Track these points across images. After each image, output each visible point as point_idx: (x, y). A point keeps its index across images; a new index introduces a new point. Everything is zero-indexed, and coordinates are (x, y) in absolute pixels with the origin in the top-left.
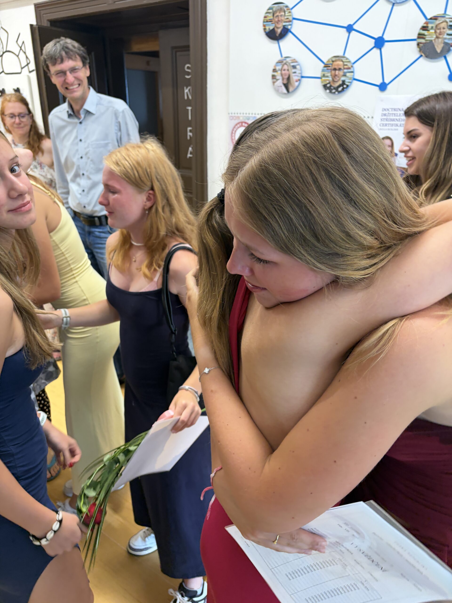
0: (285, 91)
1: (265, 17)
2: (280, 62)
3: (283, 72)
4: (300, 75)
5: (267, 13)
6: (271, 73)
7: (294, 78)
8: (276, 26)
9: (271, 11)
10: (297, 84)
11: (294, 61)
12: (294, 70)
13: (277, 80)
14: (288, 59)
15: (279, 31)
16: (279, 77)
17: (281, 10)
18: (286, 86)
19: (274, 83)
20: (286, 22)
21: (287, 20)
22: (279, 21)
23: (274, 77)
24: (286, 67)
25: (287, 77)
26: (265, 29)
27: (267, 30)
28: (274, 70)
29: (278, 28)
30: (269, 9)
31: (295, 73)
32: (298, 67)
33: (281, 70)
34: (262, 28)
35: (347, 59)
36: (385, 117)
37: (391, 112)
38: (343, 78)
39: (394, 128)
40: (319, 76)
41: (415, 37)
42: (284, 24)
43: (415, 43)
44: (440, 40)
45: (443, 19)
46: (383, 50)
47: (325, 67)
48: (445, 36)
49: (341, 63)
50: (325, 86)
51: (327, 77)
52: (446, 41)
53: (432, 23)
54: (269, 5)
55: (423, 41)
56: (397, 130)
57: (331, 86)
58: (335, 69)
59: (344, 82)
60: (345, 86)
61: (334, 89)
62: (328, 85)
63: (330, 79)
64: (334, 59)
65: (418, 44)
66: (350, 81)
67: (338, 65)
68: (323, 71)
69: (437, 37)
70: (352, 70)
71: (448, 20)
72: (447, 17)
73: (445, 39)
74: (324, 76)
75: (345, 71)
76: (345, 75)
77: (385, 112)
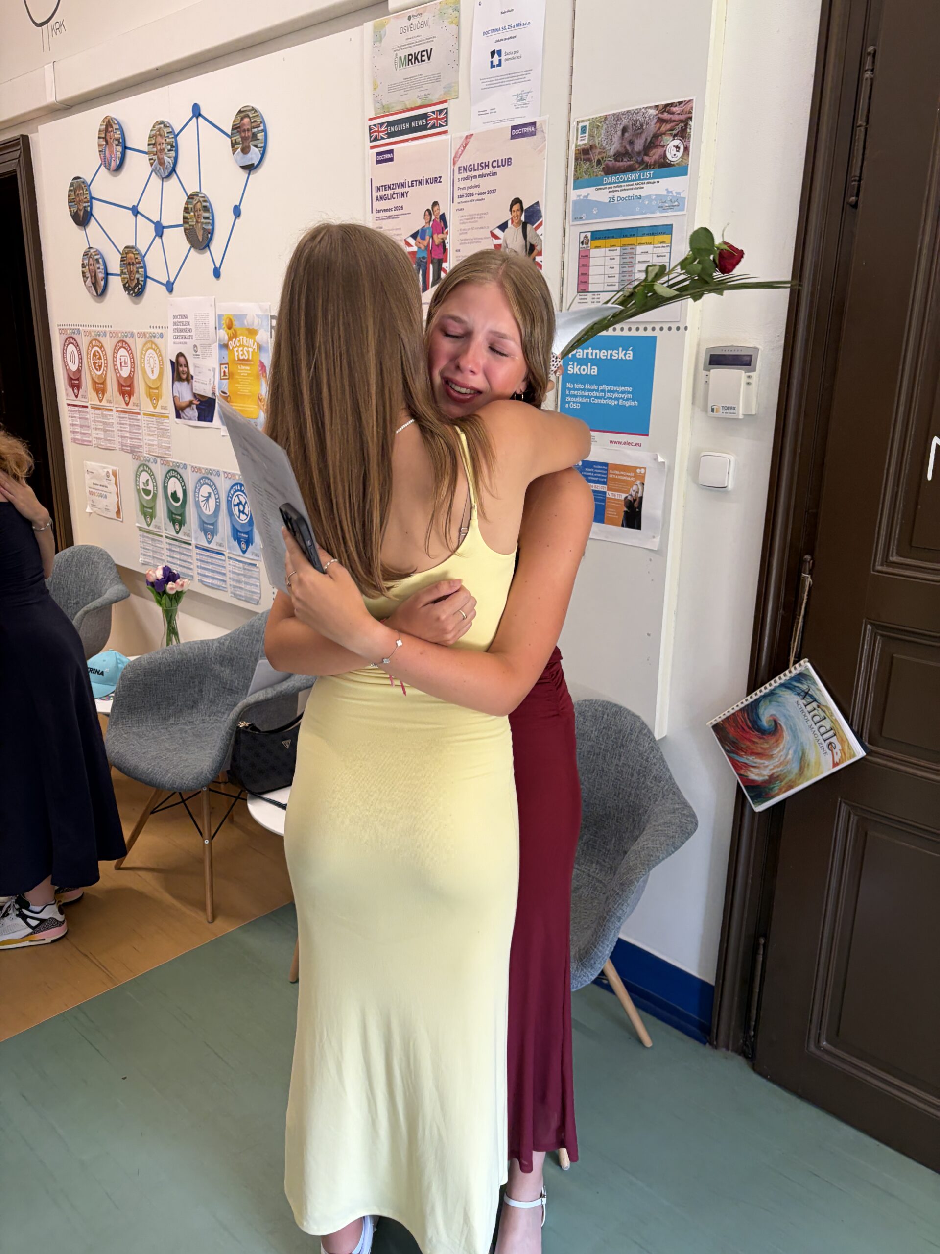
0: (95, 294)
1: (69, 196)
2: (86, 254)
3: (91, 267)
4: (103, 271)
5: (70, 190)
6: (80, 269)
7: (101, 275)
8: (78, 208)
9: (72, 188)
10: (102, 283)
11: (98, 252)
12: (98, 266)
13: (87, 278)
14: (92, 251)
15: (81, 213)
16: (88, 275)
17: (80, 187)
18: (95, 284)
19: (85, 282)
20: (85, 202)
21: (86, 200)
22: (80, 201)
23: (83, 273)
24: (91, 261)
25: (93, 274)
26: (70, 211)
27: (73, 214)
28: (83, 266)
29: (81, 210)
30: (70, 186)
31: (99, 268)
32: (100, 260)
33: (89, 265)
34: (68, 210)
35: (136, 250)
36: (176, 327)
37: (180, 320)
38: (137, 276)
39: (183, 341)
40: (119, 273)
41: (181, 223)
42: (84, 205)
43: (182, 229)
44: (199, 224)
45: (198, 198)
46: (163, 238)
47: (122, 261)
48: (203, 220)
49: (132, 255)
50: (124, 285)
51: (125, 274)
52: (204, 226)
53: (191, 203)
54: (70, 181)
55: (187, 226)
56: (185, 343)
57: (129, 286)
58: (129, 264)
59: (138, 279)
60: (140, 286)
61: (132, 290)
62: (127, 285)
63: (127, 276)
64: (127, 250)
65: (185, 230)
66: (143, 279)
67: (131, 258)
68: (121, 266)
69: (197, 222)
70: (142, 265)
71: (201, 199)
72: (200, 195)
73: (202, 223)
74: (122, 273)
75: (137, 265)
76: (138, 272)
77: (176, 320)
